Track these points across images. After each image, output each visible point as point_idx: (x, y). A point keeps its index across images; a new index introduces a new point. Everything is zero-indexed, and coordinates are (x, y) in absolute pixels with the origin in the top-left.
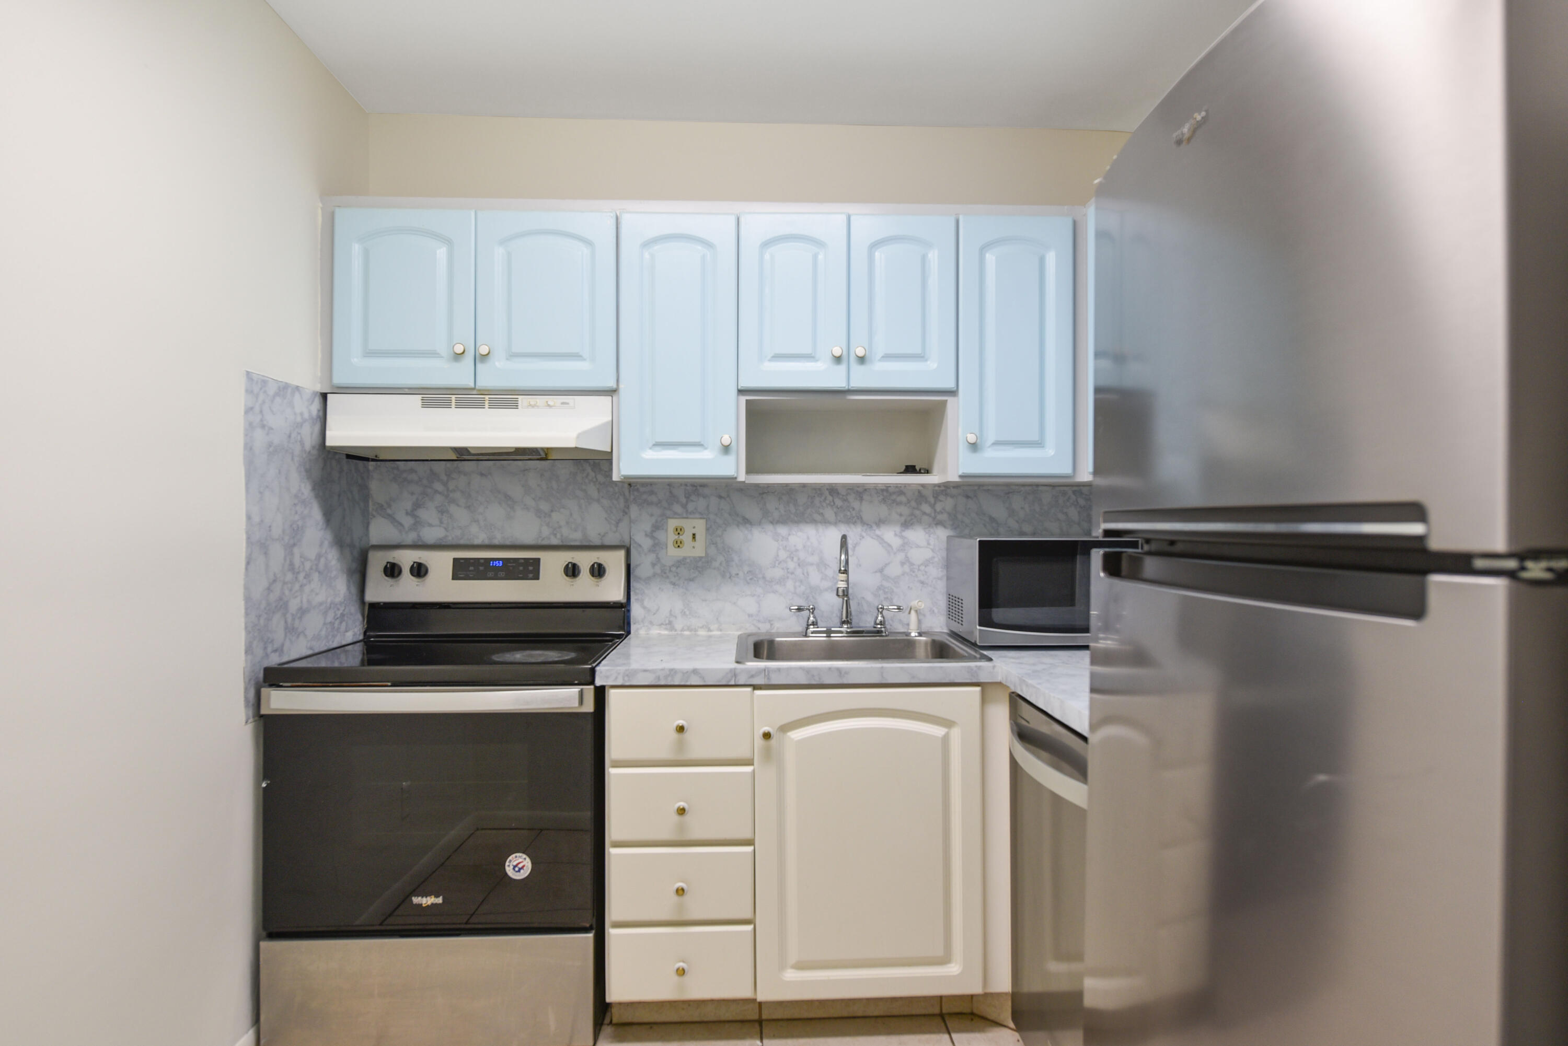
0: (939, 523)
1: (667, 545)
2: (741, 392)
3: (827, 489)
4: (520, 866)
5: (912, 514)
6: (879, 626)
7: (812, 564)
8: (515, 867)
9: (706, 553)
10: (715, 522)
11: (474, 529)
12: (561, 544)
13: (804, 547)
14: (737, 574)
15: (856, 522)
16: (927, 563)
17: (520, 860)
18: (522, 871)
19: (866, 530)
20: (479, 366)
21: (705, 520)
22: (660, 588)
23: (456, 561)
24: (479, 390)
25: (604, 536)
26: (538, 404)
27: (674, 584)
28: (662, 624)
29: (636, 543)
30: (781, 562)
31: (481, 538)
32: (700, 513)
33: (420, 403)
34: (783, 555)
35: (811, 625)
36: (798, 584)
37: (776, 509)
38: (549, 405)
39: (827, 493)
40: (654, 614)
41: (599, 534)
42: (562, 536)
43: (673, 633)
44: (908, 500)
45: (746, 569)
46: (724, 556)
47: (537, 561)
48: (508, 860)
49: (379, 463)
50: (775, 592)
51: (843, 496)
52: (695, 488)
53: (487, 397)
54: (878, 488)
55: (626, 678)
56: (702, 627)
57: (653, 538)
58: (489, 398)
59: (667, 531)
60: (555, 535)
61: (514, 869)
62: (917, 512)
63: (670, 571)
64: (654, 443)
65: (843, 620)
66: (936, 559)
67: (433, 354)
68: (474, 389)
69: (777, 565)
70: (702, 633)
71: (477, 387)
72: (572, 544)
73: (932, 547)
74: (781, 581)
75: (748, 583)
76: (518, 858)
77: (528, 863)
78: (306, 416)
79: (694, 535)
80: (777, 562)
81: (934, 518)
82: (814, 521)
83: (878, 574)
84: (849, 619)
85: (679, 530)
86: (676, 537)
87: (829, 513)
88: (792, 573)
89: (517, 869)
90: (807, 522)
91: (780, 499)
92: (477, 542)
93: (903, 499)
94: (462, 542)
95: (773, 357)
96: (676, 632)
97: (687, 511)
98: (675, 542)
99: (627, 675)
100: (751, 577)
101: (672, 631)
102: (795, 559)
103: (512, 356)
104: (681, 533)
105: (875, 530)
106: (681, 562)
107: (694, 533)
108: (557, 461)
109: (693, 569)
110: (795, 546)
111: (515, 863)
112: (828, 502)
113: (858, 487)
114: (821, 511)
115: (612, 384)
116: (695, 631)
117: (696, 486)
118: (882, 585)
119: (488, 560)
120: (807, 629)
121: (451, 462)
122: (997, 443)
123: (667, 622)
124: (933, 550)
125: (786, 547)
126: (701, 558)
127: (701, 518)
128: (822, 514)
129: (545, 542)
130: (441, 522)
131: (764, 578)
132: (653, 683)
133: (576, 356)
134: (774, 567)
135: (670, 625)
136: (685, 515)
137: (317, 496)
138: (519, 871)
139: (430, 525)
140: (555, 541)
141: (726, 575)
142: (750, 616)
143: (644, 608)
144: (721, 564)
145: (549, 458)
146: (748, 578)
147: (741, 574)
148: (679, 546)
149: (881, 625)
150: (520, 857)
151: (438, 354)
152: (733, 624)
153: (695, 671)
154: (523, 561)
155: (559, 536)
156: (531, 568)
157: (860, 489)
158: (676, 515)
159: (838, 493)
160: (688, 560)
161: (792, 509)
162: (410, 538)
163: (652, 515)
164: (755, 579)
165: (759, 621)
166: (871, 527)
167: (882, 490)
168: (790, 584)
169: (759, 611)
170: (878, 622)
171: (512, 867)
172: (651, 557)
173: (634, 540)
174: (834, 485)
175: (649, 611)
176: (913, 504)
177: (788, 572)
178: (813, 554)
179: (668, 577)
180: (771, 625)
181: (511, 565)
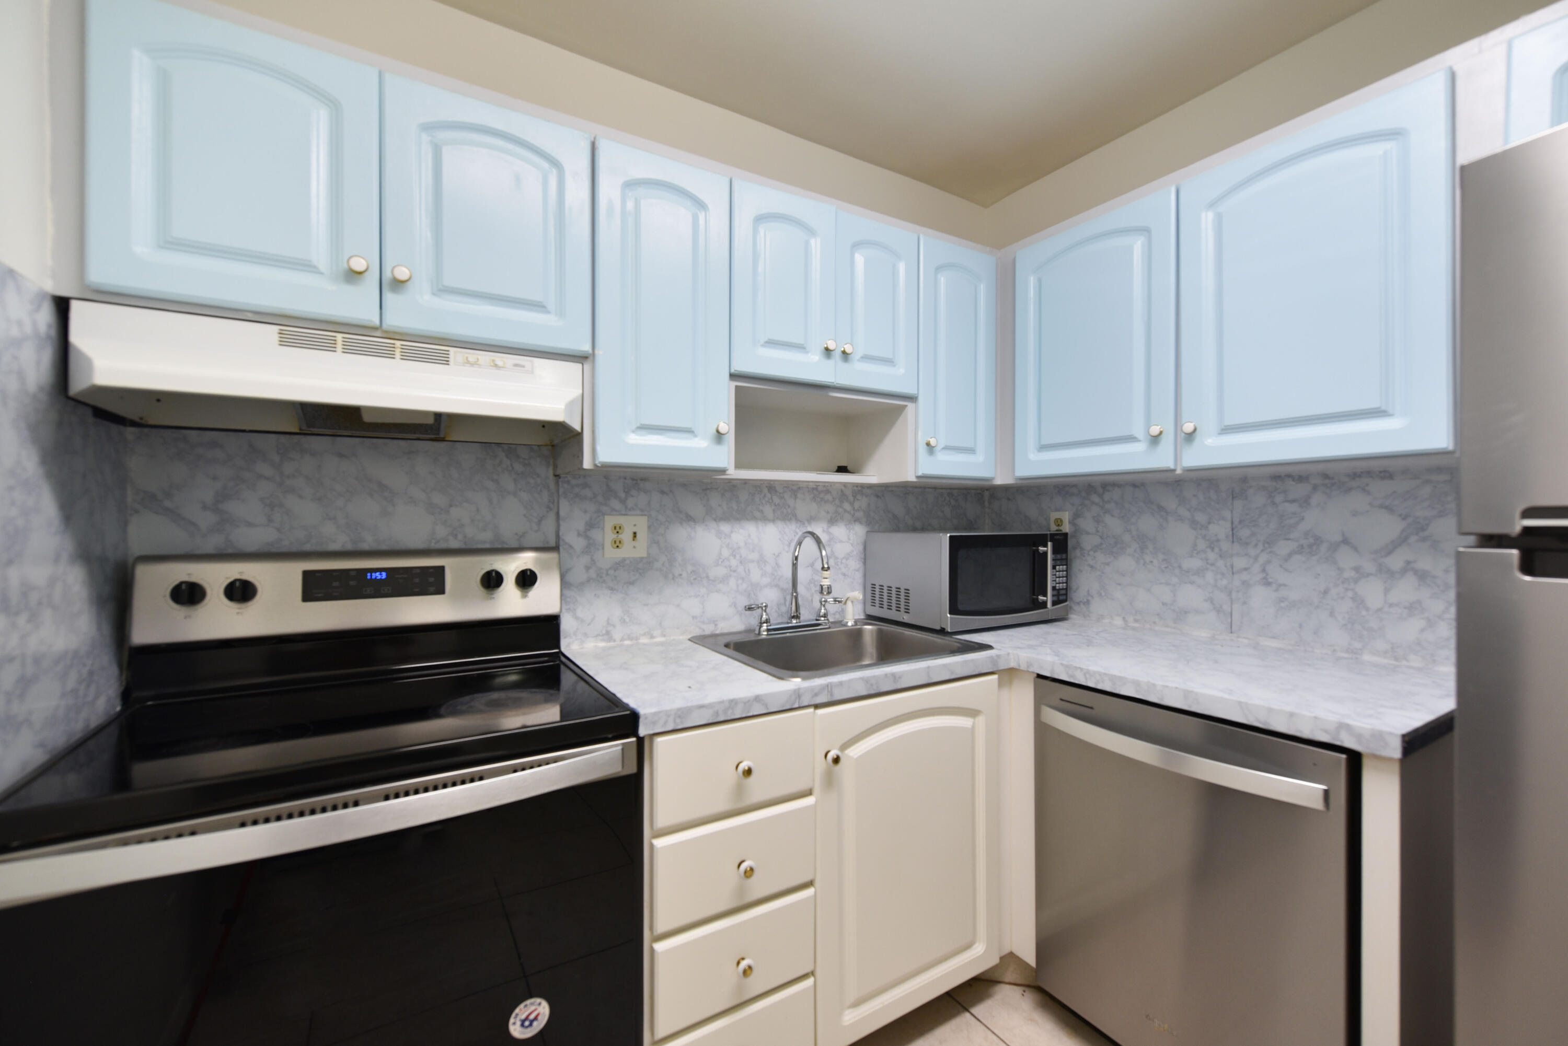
0: (857, 520)
1: (603, 545)
2: (733, 376)
3: (767, 487)
4: (532, 1017)
5: (836, 512)
6: (823, 619)
7: (753, 561)
8: (523, 1022)
9: (649, 554)
10: (657, 520)
11: (329, 529)
12: (463, 546)
13: (746, 544)
14: (681, 575)
15: (791, 519)
16: (848, 556)
17: (533, 1008)
18: (535, 1023)
19: (800, 526)
20: (389, 296)
21: (646, 517)
22: (595, 595)
23: (307, 574)
24: (386, 332)
25: (522, 536)
26: (479, 363)
27: (612, 589)
28: (598, 635)
29: (566, 544)
30: (724, 560)
31: (340, 542)
32: (642, 510)
33: (276, 337)
34: (726, 553)
35: (764, 623)
36: (740, 581)
37: (719, 505)
38: (496, 366)
39: (766, 490)
40: (589, 624)
41: (516, 534)
42: (465, 537)
43: (612, 644)
44: (833, 498)
45: (690, 568)
46: (666, 556)
47: (441, 569)
48: (514, 1015)
49: (146, 430)
50: (718, 591)
51: (780, 493)
52: (635, 482)
53: (398, 343)
54: (809, 487)
55: (678, 721)
56: (644, 634)
57: (587, 537)
58: (402, 345)
59: (603, 529)
60: (456, 536)
61: (522, 1025)
62: (840, 510)
63: (607, 574)
64: (638, 425)
65: (792, 615)
66: (855, 553)
67: (307, 266)
68: (375, 328)
69: (720, 563)
70: (644, 640)
71: (385, 326)
72: (480, 546)
73: (851, 542)
74: (725, 579)
75: (692, 584)
76: (528, 1007)
77: (544, 1008)
78: (28, 329)
79: (635, 533)
80: (720, 561)
81: (853, 516)
82: (754, 519)
83: (810, 569)
84: (798, 613)
85: (618, 528)
86: (615, 536)
87: (768, 510)
88: (735, 571)
89: (527, 1023)
90: (747, 519)
91: (723, 495)
92: (333, 547)
93: (829, 497)
94: (308, 547)
95: (766, 342)
96: (616, 643)
97: (626, 508)
98: (613, 543)
99: (680, 717)
100: (694, 577)
101: (610, 642)
102: (738, 557)
103: (442, 290)
104: (620, 531)
105: (807, 527)
106: (619, 565)
107: (635, 531)
108: (458, 443)
109: (633, 571)
110: (737, 543)
111: (523, 1017)
112: (767, 499)
113: (793, 485)
114: (761, 508)
115: (586, 347)
116: (636, 640)
117: (636, 480)
118: (812, 579)
119: (363, 572)
120: (761, 627)
121: (288, 436)
122: (946, 448)
123: (604, 632)
124: (852, 545)
125: (728, 544)
126: (642, 558)
127: (642, 515)
128: (762, 512)
129: (443, 545)
130: (270, 520)
131: (707, 577)
132: (711, 721)
133: (539, 306)
134: (717, 565)
135: (607, 635)
136: (624, 512)
137: (49, 475)
138: (531, 1025)
139: (250, 525)
140: (455, 544)
141: (669, 576)
142: (694, 617)
143: (577, 618)
144: (663, 565)
145: (447, 439)
146: (692, 578)
147: (684, 575)
148: (618, 547)
149: (825, 617)
150: (532, 1004)
151: (315, 267)
152: (678, 628)
153: (757, 699)
154: (418, 571)
155: (460, 537)
156: (432, 580)
157: (795, 488)
158: (614, 512)
159: (776, 491)
160: (627, 562)
161: (735, 506)
162: (211, 544)
163: (585, 512)
164: (699, 579)
165: (703, 622)
166: (804, 524)
167: (813, 489)
168: (732, 582)
169: (703, 612)
170: (821, 614)
171: (519, 1023)
172: (585, 560)
173: (563, 540)
174: (772, 483)
175: (582, 621)
176: (837, 502)
177: (731, 570)
178: (753, 551)
179: (604, 582)
180: (716, 625)
181: (400, 576)
